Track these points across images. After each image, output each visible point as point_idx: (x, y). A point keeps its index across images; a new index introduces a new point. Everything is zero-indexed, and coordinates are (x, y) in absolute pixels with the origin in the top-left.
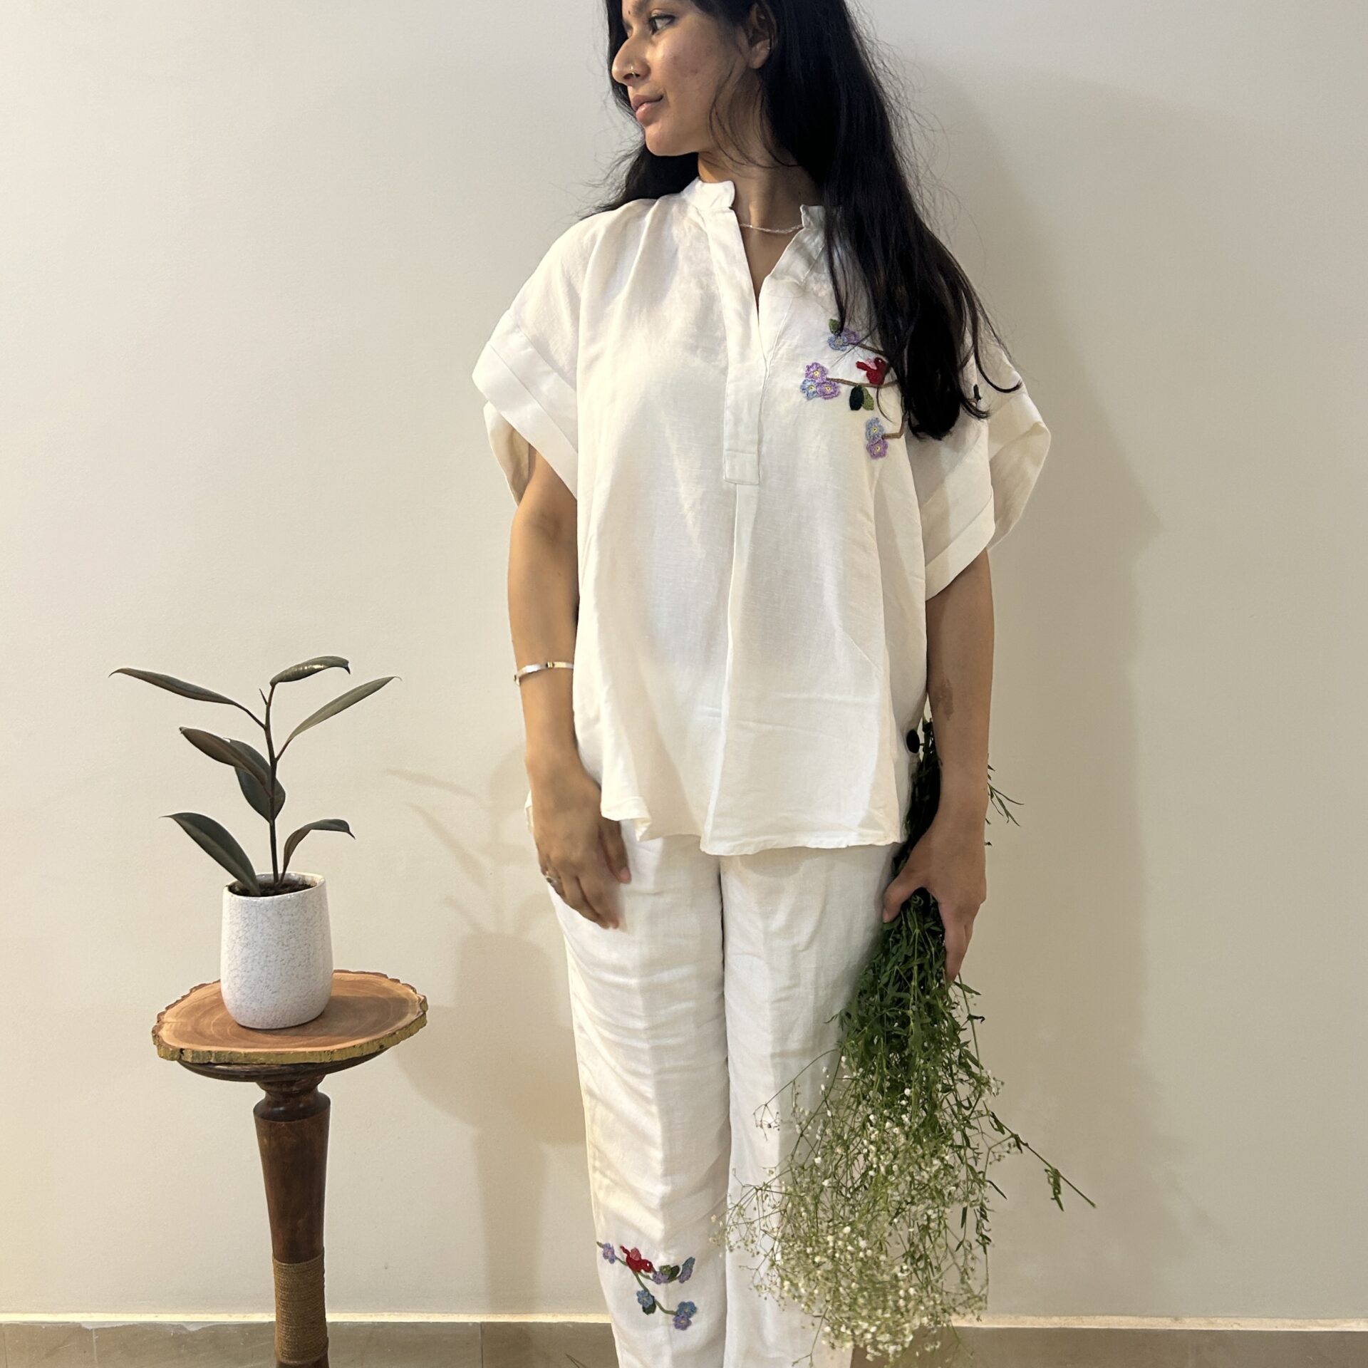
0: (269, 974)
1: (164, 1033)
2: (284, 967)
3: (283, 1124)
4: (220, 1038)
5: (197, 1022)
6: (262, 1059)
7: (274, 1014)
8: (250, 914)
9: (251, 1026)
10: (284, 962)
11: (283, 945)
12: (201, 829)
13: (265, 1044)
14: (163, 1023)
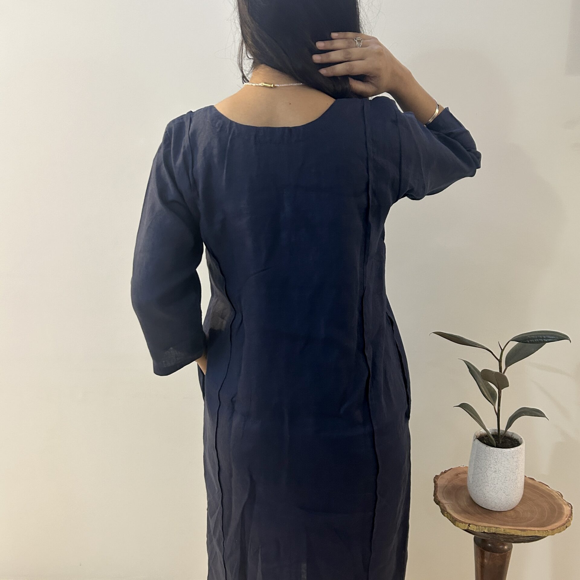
0: (506, 486)
2: (512, 483)
8: (498, 457)
10: (513, 481)
11: (513, 472)
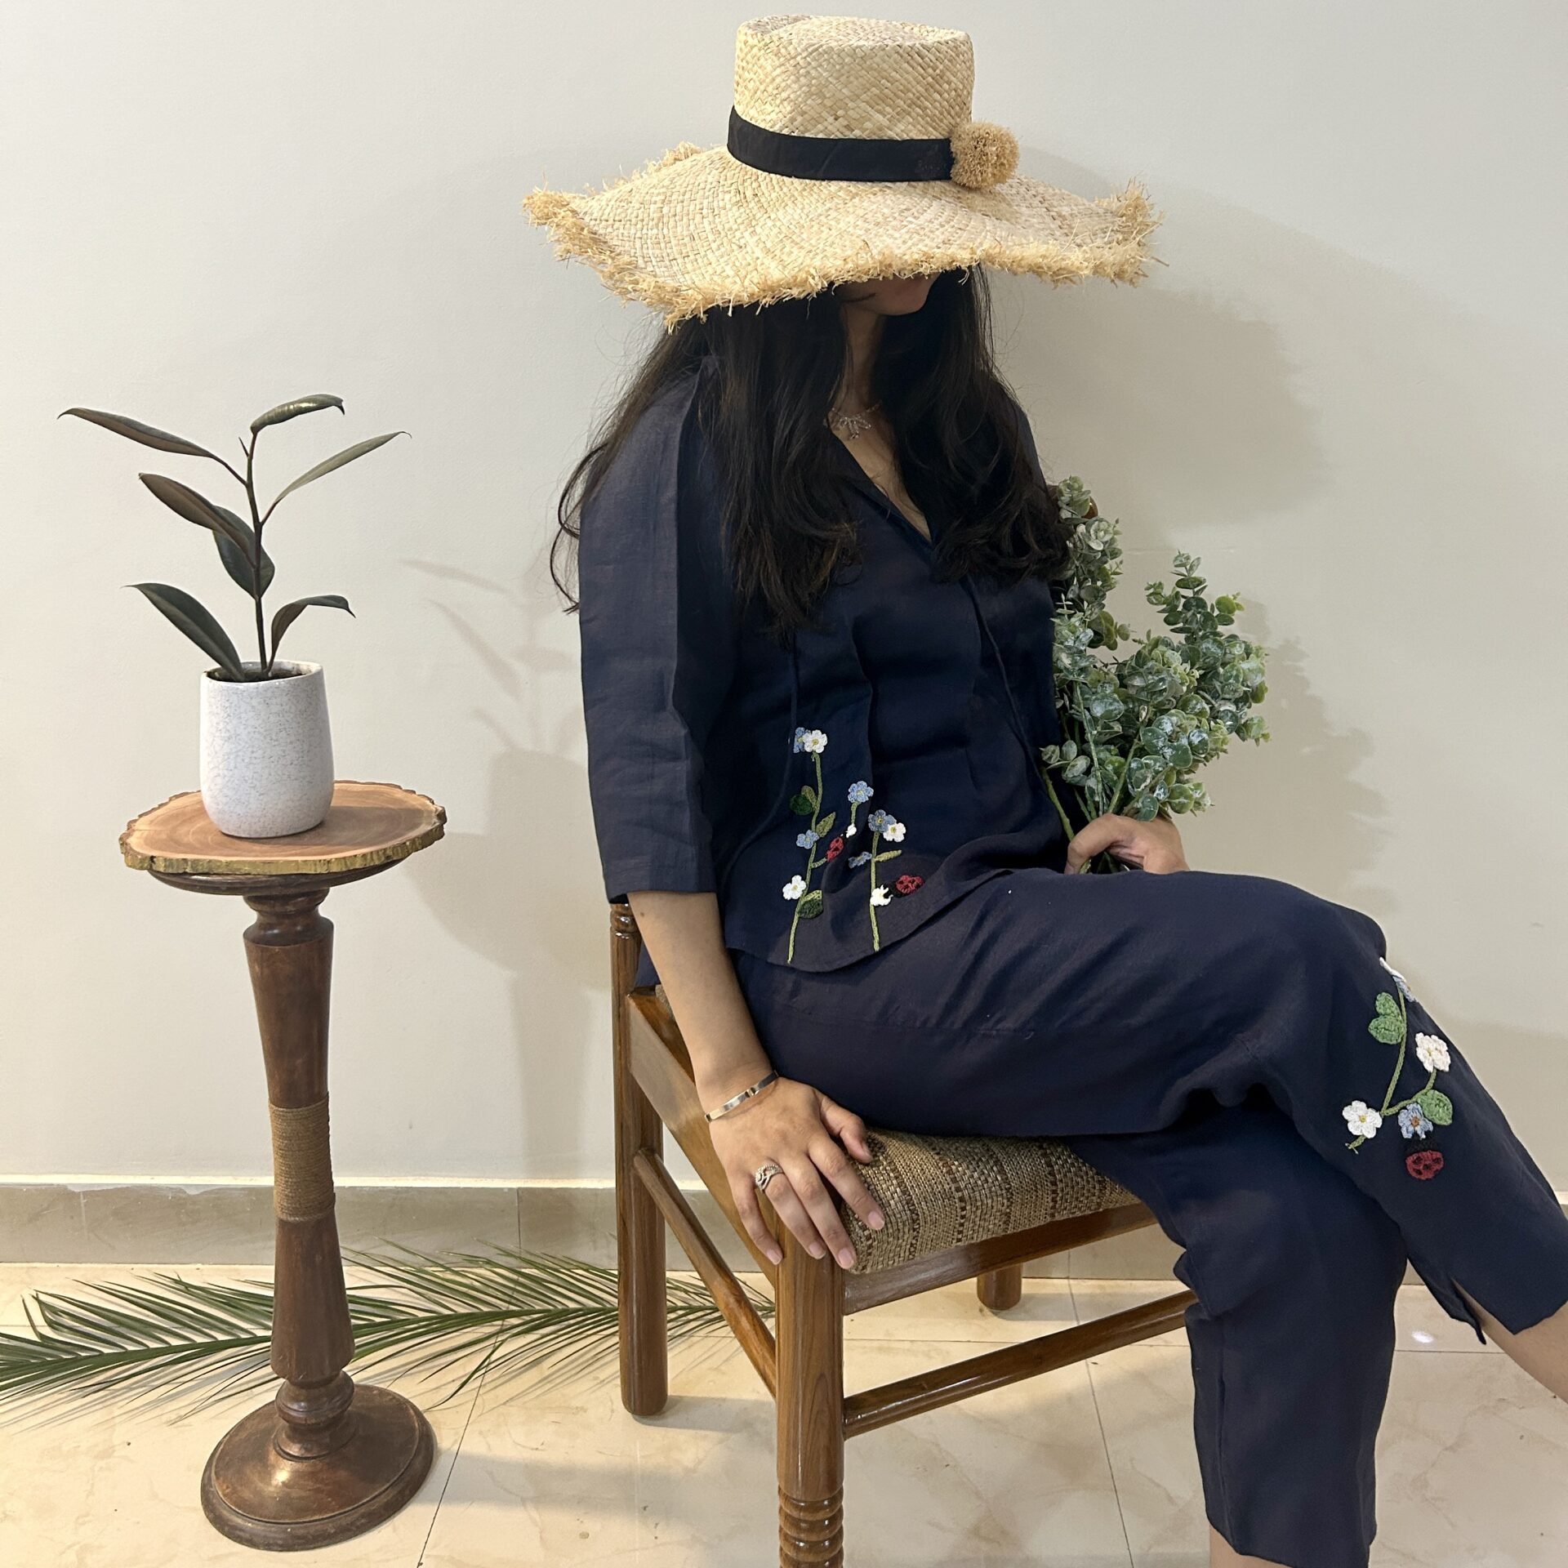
0: (256, 773)
1: (134, 841)
2: (272, 765)
3: (277, 949)
4: (198, 846)
5: (174, 829)
6: (247, 869)
7: (262, 820)
8: (232, 703)
9: (236, 835)
10: (272, 759)
11: (271, 739)
12: (173, 604)
13: (249, 852)
14: (134, 831)
